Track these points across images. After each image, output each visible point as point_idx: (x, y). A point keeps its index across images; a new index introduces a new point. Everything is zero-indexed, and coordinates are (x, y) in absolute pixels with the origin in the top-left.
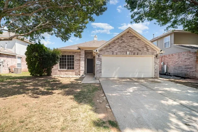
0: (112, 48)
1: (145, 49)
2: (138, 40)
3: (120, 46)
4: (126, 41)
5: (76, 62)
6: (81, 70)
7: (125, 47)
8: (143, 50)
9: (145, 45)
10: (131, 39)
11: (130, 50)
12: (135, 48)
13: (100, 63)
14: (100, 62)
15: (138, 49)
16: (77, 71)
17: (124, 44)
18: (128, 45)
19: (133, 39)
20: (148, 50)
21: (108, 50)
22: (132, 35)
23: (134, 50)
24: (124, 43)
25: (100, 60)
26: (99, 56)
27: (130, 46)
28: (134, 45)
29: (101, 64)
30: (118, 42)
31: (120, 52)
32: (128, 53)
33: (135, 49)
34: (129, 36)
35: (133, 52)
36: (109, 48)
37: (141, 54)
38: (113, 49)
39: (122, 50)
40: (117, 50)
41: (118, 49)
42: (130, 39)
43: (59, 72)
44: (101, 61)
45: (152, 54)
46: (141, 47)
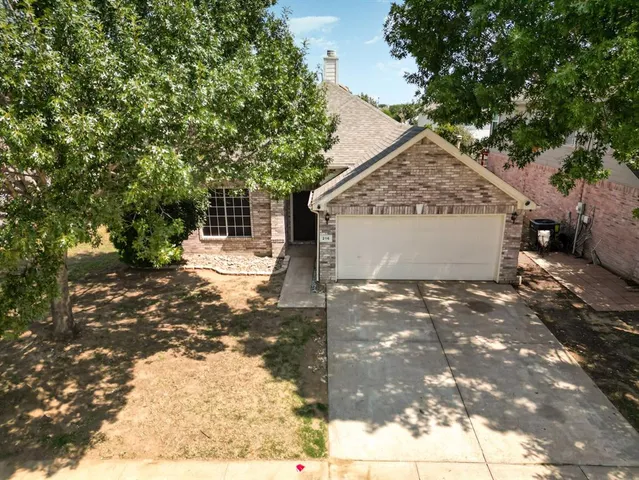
0: (368, 192)
1: (477, 195)
2: (455, 165)
3: (396, 186)
4: (415, 170)
5: (255, 212)
6: (276, 241)
7: (411, 189)
8: (471, 196)
9: (478, 183)
10: (433, 163)
11: (427, 197)
12: (442, 192)
13: (331, 240)
14: (331, 237)
15: (452, 195)
16: (261, 243)
17: (408, 181)
18: (420, 184)
19: (440, 162)
20: (486, 198)
21: (356, 200)
22: (435, 151)
23: (438, 200)
24: (408, 177)
25: (331, 230)
26: (327, 220)
27: (428, 187)
28: (440, 184)
29: (334, 241)
30: (387, 174)
31: (393, 205)
32: (419, 208)
33: (444, 194)
34: (427, 154)
35: (434, 205)
36: (360, 195)
37: (463, 212)
38: (372, 197)
39: (400, 200)
40: (383, 200)
41: (388, 197)
42: (430, 163)
43: (202, 247)
44: (334, 234)
45: (500, 211)
46: (464, 189)
